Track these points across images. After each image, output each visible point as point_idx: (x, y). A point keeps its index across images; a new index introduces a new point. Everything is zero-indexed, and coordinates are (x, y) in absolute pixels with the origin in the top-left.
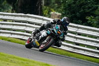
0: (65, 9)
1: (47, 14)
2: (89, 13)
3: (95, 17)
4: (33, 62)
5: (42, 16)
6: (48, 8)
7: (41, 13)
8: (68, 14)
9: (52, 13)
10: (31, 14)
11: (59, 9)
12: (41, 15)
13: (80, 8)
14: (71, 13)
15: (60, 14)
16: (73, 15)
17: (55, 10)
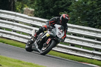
0: (38, 5)
1: (19, 10)
2: (62, 9)
3: (69, 13)
4: (6, 59)
5: (15, 11)
6: (20, 3)
7: (13, 9)
8: (41, 9)
9: (25, 9)
10: (3, 9)
11: (32, 5)
12: (13, 11)
13: (54, 4)
14: (45, 9)
15: (33, 10)
16: (46, 10)
17: (28, 6)
